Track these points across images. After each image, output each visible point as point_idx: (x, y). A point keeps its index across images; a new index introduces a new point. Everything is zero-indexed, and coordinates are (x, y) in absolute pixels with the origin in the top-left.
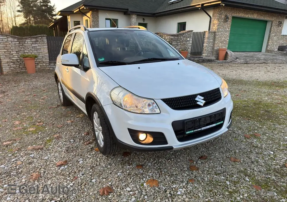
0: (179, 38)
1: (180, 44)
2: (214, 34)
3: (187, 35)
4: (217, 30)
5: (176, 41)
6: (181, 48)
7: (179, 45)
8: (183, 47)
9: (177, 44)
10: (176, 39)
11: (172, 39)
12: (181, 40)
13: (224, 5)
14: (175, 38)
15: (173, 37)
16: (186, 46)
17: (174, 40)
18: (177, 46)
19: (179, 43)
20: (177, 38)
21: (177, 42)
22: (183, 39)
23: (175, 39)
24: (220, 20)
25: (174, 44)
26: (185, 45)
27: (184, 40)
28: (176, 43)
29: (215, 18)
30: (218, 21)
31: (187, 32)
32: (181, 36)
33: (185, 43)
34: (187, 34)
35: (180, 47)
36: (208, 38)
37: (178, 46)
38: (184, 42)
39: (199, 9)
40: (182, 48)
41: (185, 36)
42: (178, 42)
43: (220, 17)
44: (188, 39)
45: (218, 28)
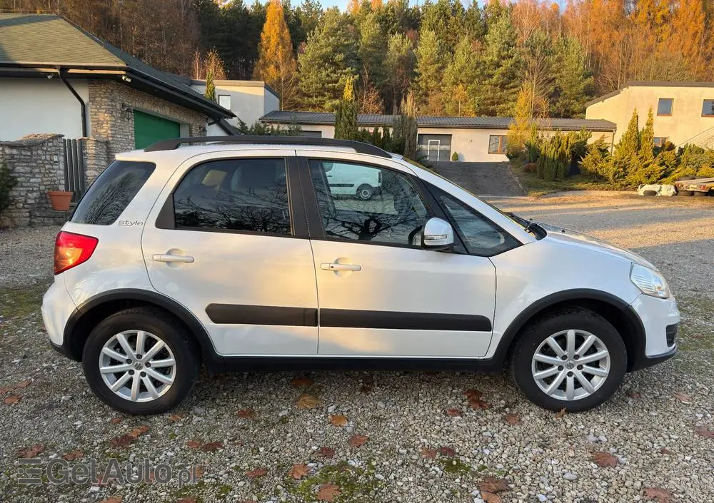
0: (34, 153)
1: (37, 170)
2: (105, 147)
3: (51, 147)
4: (112, 137)
5: (27, 161)
6: (43, 182)
7: (37, 173)
8: (46, 179)
9: (31, 172)
10: (28, 157)
11: (12, 156)
12: (41, 160)
13: (129, 80)
14: (24, 153)
15: (15, 152)
16: (55, 178)
17: (19, 161)
18: (32, 178)
19: (36, 167)
20: (29, 154)
21: (31, 164)
22: (43, 158)
23: (22, 157)
24: (114, 113)
25: (23, 171)
26: (51, 175)
27: (46, 159)
28: (27, 168)
29: (101, 108)
30: (109, 115)
31: (52, 138)
32: (37, 150)
33: (50, 168)
34: (51, 144)
35: (40, 180)
36: (97, 156)
37: (34, 177)
38: (47, 167)
39: (49, 77)
40: (45, 183)
41: (47, 151)
42: (34, 164)
43: (112, 106)
44: (55, 158)
45: (113, 132)
